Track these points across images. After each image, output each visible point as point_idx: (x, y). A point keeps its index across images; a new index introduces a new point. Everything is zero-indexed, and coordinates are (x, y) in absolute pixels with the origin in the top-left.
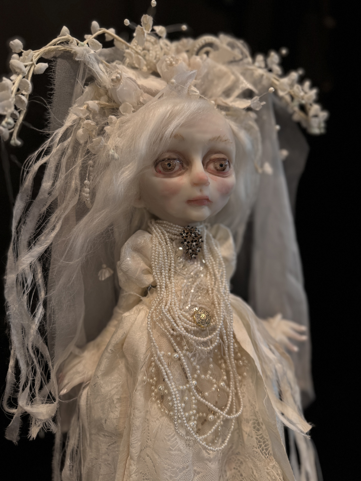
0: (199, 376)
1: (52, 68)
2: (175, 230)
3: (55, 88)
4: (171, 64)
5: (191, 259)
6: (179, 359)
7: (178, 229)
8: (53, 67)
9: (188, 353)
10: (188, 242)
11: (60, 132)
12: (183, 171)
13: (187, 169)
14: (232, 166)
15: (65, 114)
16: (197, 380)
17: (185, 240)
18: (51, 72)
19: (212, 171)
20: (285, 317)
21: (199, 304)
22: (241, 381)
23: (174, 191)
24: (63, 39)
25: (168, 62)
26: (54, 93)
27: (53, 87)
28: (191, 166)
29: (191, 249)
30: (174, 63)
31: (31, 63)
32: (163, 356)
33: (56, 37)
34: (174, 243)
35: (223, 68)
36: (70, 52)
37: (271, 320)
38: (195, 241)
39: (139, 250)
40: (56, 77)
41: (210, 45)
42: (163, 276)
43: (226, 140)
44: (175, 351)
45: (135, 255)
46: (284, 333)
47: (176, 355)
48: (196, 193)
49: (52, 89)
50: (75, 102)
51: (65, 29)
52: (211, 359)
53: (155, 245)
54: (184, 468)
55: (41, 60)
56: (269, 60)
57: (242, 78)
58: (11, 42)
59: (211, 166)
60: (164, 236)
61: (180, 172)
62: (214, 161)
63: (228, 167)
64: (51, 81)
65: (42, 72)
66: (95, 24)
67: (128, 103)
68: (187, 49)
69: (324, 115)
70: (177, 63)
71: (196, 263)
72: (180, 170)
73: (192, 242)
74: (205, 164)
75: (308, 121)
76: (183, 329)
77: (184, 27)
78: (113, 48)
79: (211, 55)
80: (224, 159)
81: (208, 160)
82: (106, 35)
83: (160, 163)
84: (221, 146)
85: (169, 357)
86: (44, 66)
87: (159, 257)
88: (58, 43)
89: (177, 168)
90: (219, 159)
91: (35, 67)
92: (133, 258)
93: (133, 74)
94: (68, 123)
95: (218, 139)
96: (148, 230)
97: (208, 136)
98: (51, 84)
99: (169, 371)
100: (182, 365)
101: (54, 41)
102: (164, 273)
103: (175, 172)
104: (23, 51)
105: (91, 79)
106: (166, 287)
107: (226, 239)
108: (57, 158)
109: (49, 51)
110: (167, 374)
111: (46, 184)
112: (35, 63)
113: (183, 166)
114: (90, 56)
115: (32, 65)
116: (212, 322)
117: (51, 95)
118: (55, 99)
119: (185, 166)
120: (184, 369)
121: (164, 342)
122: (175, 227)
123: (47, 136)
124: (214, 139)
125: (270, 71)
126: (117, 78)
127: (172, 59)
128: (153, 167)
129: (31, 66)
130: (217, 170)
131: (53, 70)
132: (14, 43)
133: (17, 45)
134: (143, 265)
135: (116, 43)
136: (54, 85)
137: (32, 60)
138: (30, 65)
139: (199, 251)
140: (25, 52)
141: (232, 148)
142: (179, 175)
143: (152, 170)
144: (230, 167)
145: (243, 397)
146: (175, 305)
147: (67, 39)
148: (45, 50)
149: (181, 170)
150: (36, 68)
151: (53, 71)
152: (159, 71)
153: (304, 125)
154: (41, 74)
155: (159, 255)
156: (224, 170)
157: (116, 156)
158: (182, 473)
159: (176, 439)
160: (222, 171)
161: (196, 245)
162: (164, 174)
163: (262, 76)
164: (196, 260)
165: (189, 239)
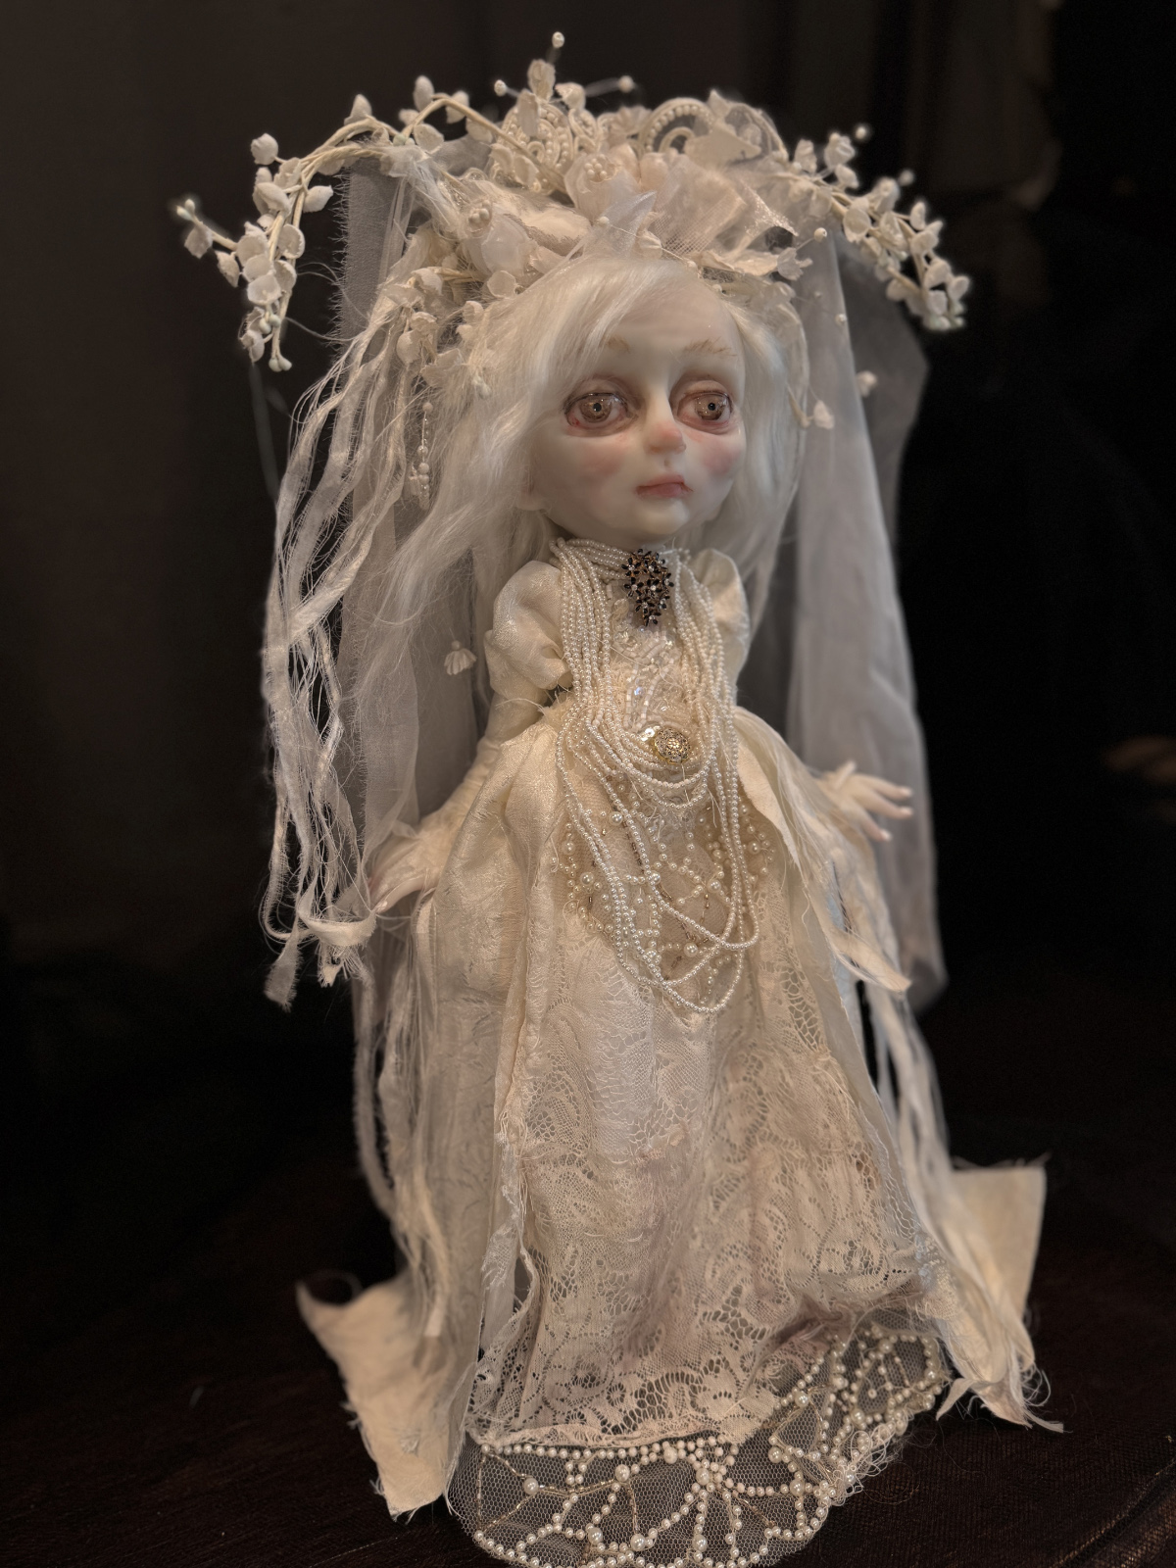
0: (665, 864)
1: (340, 197)
2: (611, 559)
3: (348, 241)
4: (598, 178)
5: (646, 623)
6: (624, 825)
7: (617, 557)
8: (343, 195)
9: (641, 815)
10: (640, 585)
11: (364, 339)
12: (627, 420)
13: (637, 417)
14: (736, 408)
15: (369, 299)
16: (659, 871)
17: (633, 581)
18: (339, 205)
19: (692, 419)
20: (863, 769)
21: (666, 719)
22: (755, 887)
23: (609, 467)
24: (359, 128)
25: (591, 172)
26: (345, 254)
27: (343, 238)
28: (646, 409)
29: (645, 600)
30: (603, 172)
31: (298, 187)
32: (591, 816)
33: (341, 125)
34: (609, 588)
35: (715, 177)
36: (378, 159)
37: (831, 776)
38: (656, 582)
39: (532, 604)
40: (350, 217)
41: (688, 120)
42: (587, 660)
43: (721, 350)
44: (615, 809)
45: (526, 614)
46: (859, 800)
47: (617, 816)
48: (658, 470)
49: (342, 245)
50: (388, 273)
51: (361, 102)
52: (691, 835)
53: (569, 593)
54: (636, 1037)
55: (318, 179)
56: (828, 151)
57: (760, 201)
58: (255, 142)
59: (690, 409)
60: (588, 573)
61: (620, 423)
62: (695, 396)
63: (727, 410)
64: (339, 225)
65: (320, 207)
66: (423, 83)
67: (506, 272)
68: (634, 132)
69: (960, 284)
70: (610, 174)
71: (657, 633)
72: (619, 417)
73: (649, 583)
74: (676, 404)
75: (921, 299)
76: (631, 765)
77: (626, 83)
78: (464, 138)
79: (688, 147)
80: (718, 393)
81: (681, 396)
82: (448, 109)
83: (577, 404)
84: (709, 362)
85: (602, 821)
86: (324, 192)
87: (576, 619)
88: (349, 136)
89: (614, 414)
90: (706, 393)
91: (306, 195)
92: (521, 620)
93: (512, 200)
94: (376, 320)
95: (704, 346)
96: (551, 559)
97: (682, 342)
98: (340, 233)
99: (602, 845)
100: (629, 836)
101: (340, 132)
102: (587, 654)
103: (610, 424)
104: (279, 160)
105: (421, 217)
106: (594, 683)
107: (726, 582)
108: (356, 397)
109: (334, 158)
110: (599, 851)
111: (338, 456)
112: (306, 187)
113: (627, 410)
114: (421, 167)
115: (299, 192)
116: (692, 756)
117: (341, 256)
118: (350, 266)
119: (631, 408)
120: (633, 846)
121: (591, 792)
122: (610, 552)
123: (335, 350)
124: (695, 347)
125: (831, 179)
126: (482, 216)
127: (599, 165)
128: (563, 412)
129: (295, 196)
130: (703, 417)
131: (343, 200)
132: (260, 143)
133: (268, 149)
134: (541, 637)
135: (469, 127)
136: (346, 234)
137: (299, 181)
138: (295, 192)
139: (664, 606)
140: (284, 162)
141: (737, 369)
142: (620, 430)
143: (560, 420)
144: (731, 410)
145: (761, 917)
146: (613, 719)
147: (367, 127)
148: (324, 158)
149: (622, 419)
150: (308, 199)
151: (343, 202)
152: (570, 193)
153: (914, 310)
154: (319, 212)
155: (577, 612)
156: (718, 416)
157: (486, 389)
158: (633, 1047)
159: (619, 977)
160: (713, 419)
161: (658, 591)
162: (587, 428)
163: (810, 193)
164: (657, 627)
165: (643, 579)
